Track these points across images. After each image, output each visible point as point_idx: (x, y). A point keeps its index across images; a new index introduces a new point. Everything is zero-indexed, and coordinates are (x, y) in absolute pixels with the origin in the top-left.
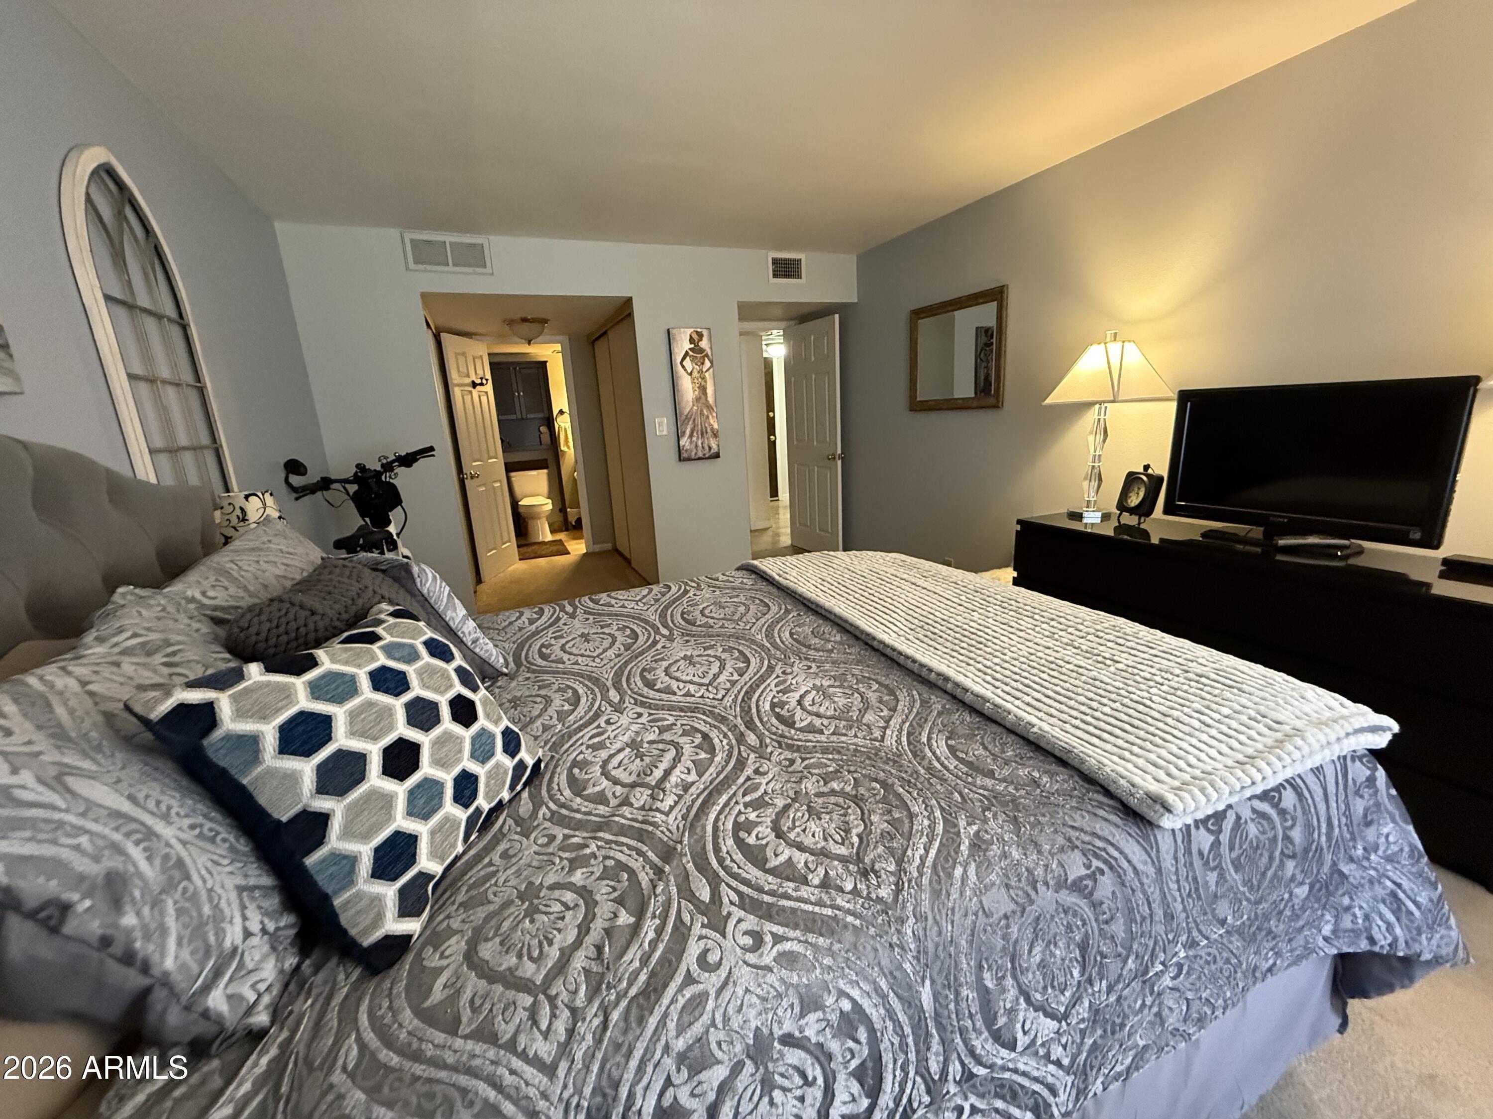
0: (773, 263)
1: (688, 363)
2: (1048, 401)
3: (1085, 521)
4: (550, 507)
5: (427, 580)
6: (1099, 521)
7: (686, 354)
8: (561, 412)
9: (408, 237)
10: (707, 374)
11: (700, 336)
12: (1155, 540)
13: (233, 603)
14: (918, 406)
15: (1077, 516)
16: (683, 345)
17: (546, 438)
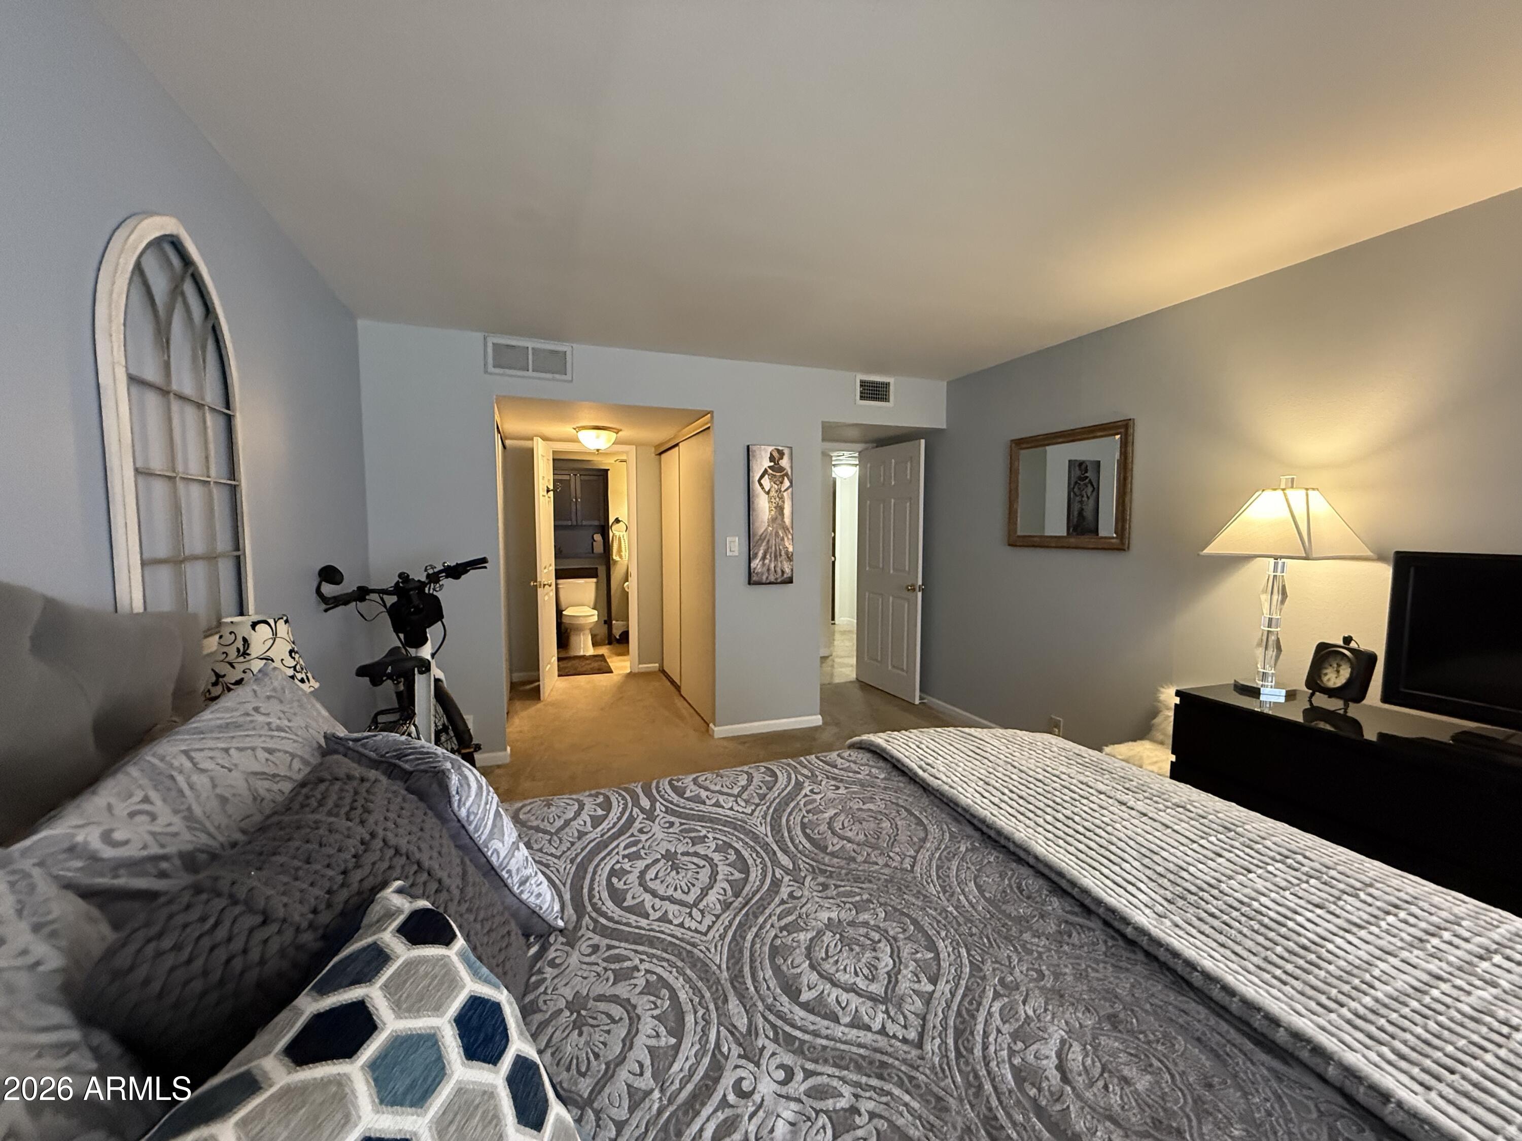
0: (861, 386)
1: (766, 481)
2: (1207, 551)
3: (1262, 698)
4: (595, 618)
5: (468, 796)
6: (1282, 700)
7: (765, 472)
8: (617, 521)
9: (491, 341)
10: (785, 494)
11: (781, 454)
12: (1370, 735)
13: (155, 850)
14: (1017, 542)
15: (1254, 692)
16: (762, 463)
17: (599, 548)
